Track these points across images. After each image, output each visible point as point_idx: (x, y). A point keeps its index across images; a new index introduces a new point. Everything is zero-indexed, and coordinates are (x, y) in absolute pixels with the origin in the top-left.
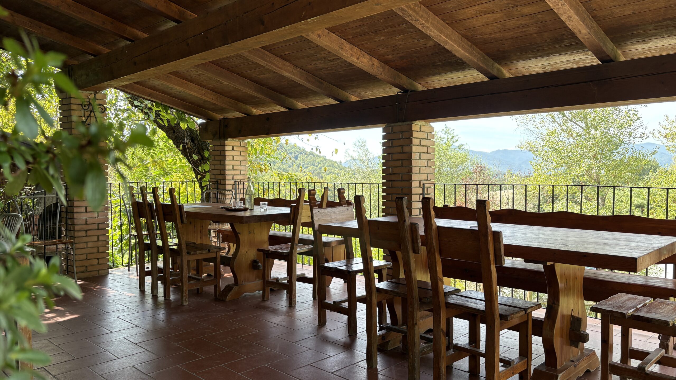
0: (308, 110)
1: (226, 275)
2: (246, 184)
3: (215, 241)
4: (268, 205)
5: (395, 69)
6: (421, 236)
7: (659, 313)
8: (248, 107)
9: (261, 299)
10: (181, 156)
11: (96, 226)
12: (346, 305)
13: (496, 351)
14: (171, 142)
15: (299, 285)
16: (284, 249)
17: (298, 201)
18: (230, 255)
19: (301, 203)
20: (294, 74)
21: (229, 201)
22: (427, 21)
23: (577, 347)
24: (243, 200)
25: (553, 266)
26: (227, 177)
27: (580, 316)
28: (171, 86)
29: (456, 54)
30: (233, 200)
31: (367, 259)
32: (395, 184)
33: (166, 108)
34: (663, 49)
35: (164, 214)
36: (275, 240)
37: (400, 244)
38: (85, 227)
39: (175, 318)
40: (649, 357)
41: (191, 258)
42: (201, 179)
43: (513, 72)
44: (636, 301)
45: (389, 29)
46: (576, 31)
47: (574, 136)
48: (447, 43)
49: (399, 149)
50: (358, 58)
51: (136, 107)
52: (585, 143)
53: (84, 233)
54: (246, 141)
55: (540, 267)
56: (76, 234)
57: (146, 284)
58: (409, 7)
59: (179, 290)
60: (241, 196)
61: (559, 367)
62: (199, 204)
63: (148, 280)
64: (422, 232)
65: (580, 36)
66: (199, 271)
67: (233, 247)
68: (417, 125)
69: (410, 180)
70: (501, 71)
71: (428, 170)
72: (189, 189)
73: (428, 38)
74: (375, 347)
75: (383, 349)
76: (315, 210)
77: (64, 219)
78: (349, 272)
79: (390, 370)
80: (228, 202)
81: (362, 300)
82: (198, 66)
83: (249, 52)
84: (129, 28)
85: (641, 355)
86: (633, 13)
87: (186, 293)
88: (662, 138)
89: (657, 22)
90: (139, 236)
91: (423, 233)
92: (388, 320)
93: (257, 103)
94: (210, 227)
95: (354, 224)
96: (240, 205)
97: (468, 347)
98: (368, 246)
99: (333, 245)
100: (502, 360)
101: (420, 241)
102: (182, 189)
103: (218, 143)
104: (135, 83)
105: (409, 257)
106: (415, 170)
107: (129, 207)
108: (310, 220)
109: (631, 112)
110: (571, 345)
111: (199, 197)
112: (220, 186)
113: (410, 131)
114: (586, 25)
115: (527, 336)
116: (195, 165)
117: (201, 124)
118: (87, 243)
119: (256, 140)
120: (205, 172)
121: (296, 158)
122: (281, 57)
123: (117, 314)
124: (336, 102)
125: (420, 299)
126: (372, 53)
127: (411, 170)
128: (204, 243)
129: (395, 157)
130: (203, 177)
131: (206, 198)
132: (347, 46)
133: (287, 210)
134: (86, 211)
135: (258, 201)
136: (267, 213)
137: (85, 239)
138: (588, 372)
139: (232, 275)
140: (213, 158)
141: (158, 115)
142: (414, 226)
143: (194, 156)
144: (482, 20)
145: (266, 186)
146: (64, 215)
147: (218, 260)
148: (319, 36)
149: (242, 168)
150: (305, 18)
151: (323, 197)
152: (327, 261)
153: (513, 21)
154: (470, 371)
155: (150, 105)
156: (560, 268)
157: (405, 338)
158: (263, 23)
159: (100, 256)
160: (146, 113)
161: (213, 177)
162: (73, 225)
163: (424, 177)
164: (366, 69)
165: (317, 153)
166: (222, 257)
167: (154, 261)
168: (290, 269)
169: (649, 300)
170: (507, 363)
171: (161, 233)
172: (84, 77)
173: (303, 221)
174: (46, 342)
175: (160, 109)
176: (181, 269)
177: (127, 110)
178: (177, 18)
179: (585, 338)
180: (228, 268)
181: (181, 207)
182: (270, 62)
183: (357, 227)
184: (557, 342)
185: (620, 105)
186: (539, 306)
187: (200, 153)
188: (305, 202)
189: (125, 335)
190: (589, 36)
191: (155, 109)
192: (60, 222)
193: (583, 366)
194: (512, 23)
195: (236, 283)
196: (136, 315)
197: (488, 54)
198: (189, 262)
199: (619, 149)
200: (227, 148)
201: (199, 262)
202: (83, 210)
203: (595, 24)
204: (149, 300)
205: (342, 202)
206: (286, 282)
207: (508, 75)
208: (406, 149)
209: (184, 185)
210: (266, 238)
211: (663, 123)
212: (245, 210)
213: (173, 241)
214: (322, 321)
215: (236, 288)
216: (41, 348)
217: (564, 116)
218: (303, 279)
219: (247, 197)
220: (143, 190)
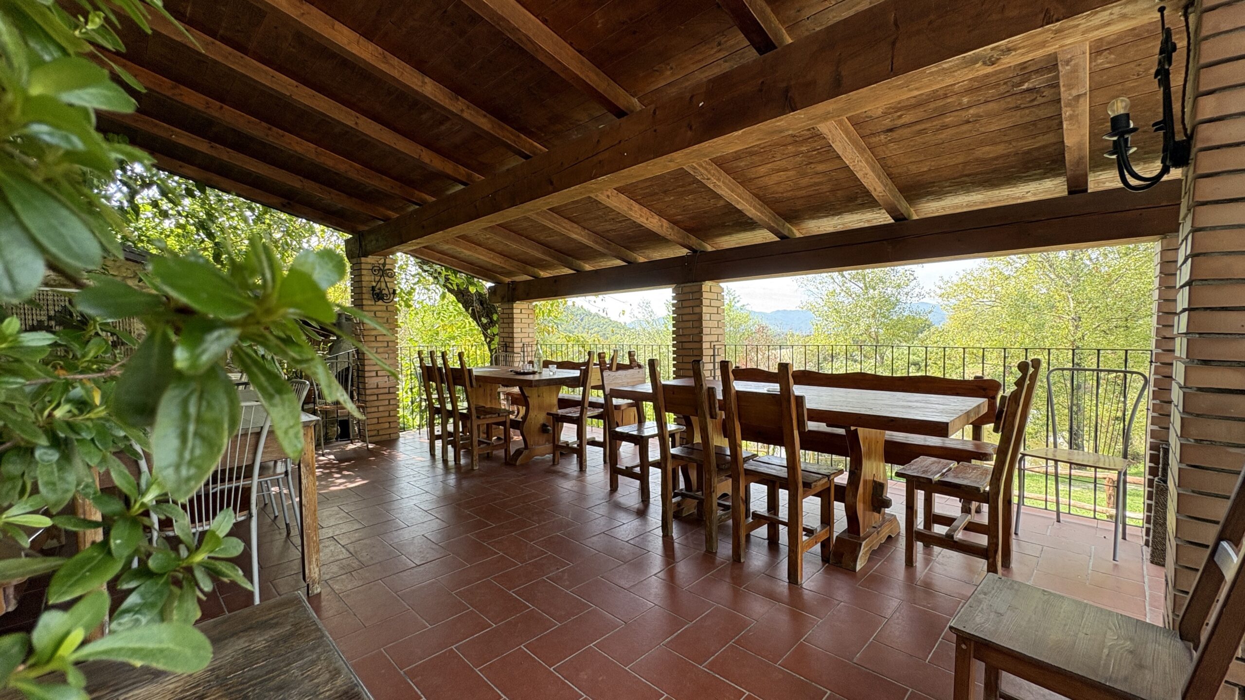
0: (596, 271)
1: (515, 438)
2: (535, 348)
3: (504, 404)
4: (557, 368)
5: (685, 230)
6: (719, 400)
7: (967, 478)
8: (536, 269)
9: (551, 463)
10: (471, 319)
11: (387, 390)
12: (637, 470)
13: (800, 520)
14: (460, 305)
15: (589, 449)
16: (574, 412)
17: (587, 364)
18: (519, 419)
19: (591, 365)
20: (582, 236)
21: (519, 364)
22: (719, 180)
23: (879, 512)
24: (531, 362)
25: (856, 430)
26: (515, 340)
27: (881, 481)
28: (459, 249)
29: (747, 214)
30: (522, 363)
31: (661, 423)
32: (686, 345)
33: (455, 273)
34: (957, 207)
35: (454, 379)
36: (564, 403)
37: (696, 409)
38: (376, 391)
39: (465, 483)
40: (955, 523)
41: (480, 422)
42: (490, 342)
43: (804, 231)
44: (940, 465)
45: (680, 189)
46: (871, 189)
47: (854, 296)
48: (738, 202)
49: (690, 310)
50: (647, 219)
51: (425, 271)
52: (864, 302)
53: (375, 398)
54: (534, 304)
55: (842, 431)
56: (368, 398)
57: (436, 448)
58: (701, 166)
59: (469, 453)
60: (530, 359)
61: (862, 535)
62: (488, 367)
63: (438, 444)
64: (719, 396)
65: (874, 194)
66: (489, 436)
67: (523, 410)
68: (707, 285)
69: (700, 341)
70: (792, 231)
71: (719, 331)
72: (478, 352)
73: (719, 197)
74: (670, 514)
75: (677, 516)
76: (606, 373)
77: (355, 384)
78: (642, 437)
79: (687, 538)
80: (516, 364)
81: (656, 464)
82: (486, 229)
83: (537, 214)
84: (417, 192)
85: (947, 521)
86: (930, 170)
87: (476, 457)
88: (937, 297)
89: (954, 179)
90: (429, 399)
91: (721, 398)
92: (682, 485)
93: (544, 266)
94: (499, 390)
95: (648, 388)
96: (529, 368)
97: (766, 514)
98: (663, 410)
99: (623, 408)
100: (805, 529)
101: (717, 405)
102: (471, 353)
103: (506, 306)
104: (424, 247)
105: (706, 423)
106: (705, 331)
107: (419, 370)
108: (601, 383)
109: (908, 272)
110: (874, 511)
111: (488, 360)
112: (509, 349)
113: (700, 291)
114: (882, 182)
115: (829, 503)
116: (484, 328)
117: (490, 288)
118: (378, 407)
119: (543, 302)
120: (494, 335)
121: (582, 320)
122: (569, 219)
123: (407, 479)
124: (624, 264)
125: (718, 466)
126: (661, 214)
127: (701, 332)
128: (493, 406)
129: (685, 318)
130: (492, 340)
131: (495, 361)
132: (636, 206)
133: (576, 373)
134: (377, 375)
135: (546, 364)
136: (556, 377)
137: (377, 404)
138: (890, 537)
139: (521, 438)
140: (501, 321)
141: (447, 279)
142: (711, 391)
143: (483, 319)
144: (775, 178)
145: (554, 348)
146: (355, 379)
147: (508, 425)
148: (608, 197)
149: (531, 330)
150: (595, 177)
151: (612, 360)
152: (618, 426)
153: (807, 179)
154: (769, 538)
155: (439, 270)
156: (862, 432)
157: (701, 503)
158: (552, 183)
159: (390, 419)
160: (435, 278)
161: (502, 339)
162: (365, 389)
163: (715, 338)
164: (655, 230)
165: (604, 315)
166: (511, 420)
167: (444, 425)
168: (580, 433)
169: (954, 464)
170: (810, 532)
171: (451, 397)
172: (374, 242)
173: (593, 384)
174: (337, 508)
175: (449, 273)
176: (471, 434)
177: (418, 274)
178: (464, 180)
179: (887, 504)
180: (518, 432)
181: (470, 371)
182: (558, 224)
183: (651, 391)
184: (860, 508)
185: (897, 266)
186: (841, 472)
187: (489, 316)
188: (595, 364)
189: (415, 502)
190: (884, 194)
191: (444, 273)
192: (352, 385)
193: (885, 532)
194: (805, 181)
195: (526, 446)
196: (427, 480)
197: (780, 215)
198: (478, 426)
199: (897, 309)
200: (515, 311)
201: (488, 426)
202: (374, 374)
203: (889, 182)
204: (440, 464)
205: (633, 364)
206: (575, 446)
207: (798, 235)
208: (697, 310)
209: (474, 348)
210: (555, 402)
211: (938, 284)
212: (534, 373)
213: (463, 406)
214: (614, 487)
215: (526, 452)
216: (331, 515)
217: (843, 276)
218: (593, 443)
219: (535, 360)
220: (432, 354)
